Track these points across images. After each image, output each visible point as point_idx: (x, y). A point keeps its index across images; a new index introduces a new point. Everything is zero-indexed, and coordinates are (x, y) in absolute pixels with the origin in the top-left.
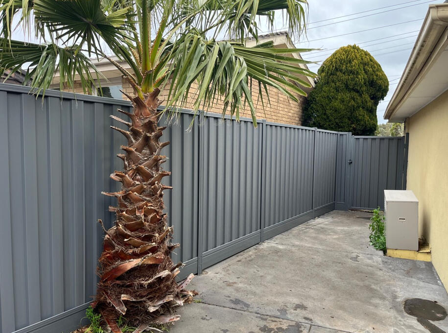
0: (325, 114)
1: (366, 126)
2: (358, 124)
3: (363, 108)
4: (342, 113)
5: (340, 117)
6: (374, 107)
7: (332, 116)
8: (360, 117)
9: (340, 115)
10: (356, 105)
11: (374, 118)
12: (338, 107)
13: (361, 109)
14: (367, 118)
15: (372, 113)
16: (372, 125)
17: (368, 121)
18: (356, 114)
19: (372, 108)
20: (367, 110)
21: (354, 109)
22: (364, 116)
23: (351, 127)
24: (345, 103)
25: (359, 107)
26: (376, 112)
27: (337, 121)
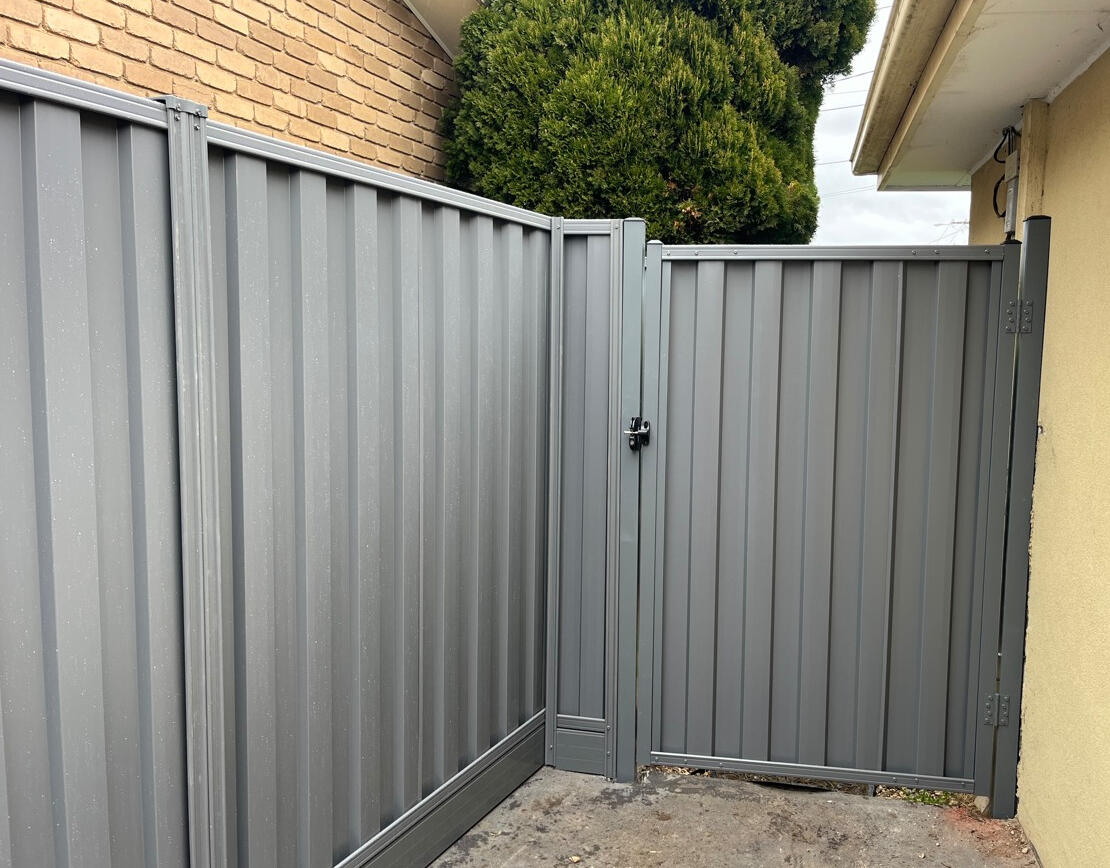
0: (534, 142)
1: (756, 211)
2: (715, 201)
3: (742, 106)
4: (621, 133)
5: (614, 156)
6: (799, 107)
7: (568, 148)
8: (724, 158)
9: (610, 143)
10: (699, 87)
11: (800, 166)
12: (599, 96)
13: (727, 107)
14: (762, 162)
15: (792, 142)
16: (795, 204)
17: (768, 180)
18: (704, 141)
19: (787, 106)
20: (764, 118)
21: (687, 110)
22: (744, 150)
23: (675, 213)
24: (638, 74)
25: (717, 101)
26: (810, 133)
27: (597, 177)
